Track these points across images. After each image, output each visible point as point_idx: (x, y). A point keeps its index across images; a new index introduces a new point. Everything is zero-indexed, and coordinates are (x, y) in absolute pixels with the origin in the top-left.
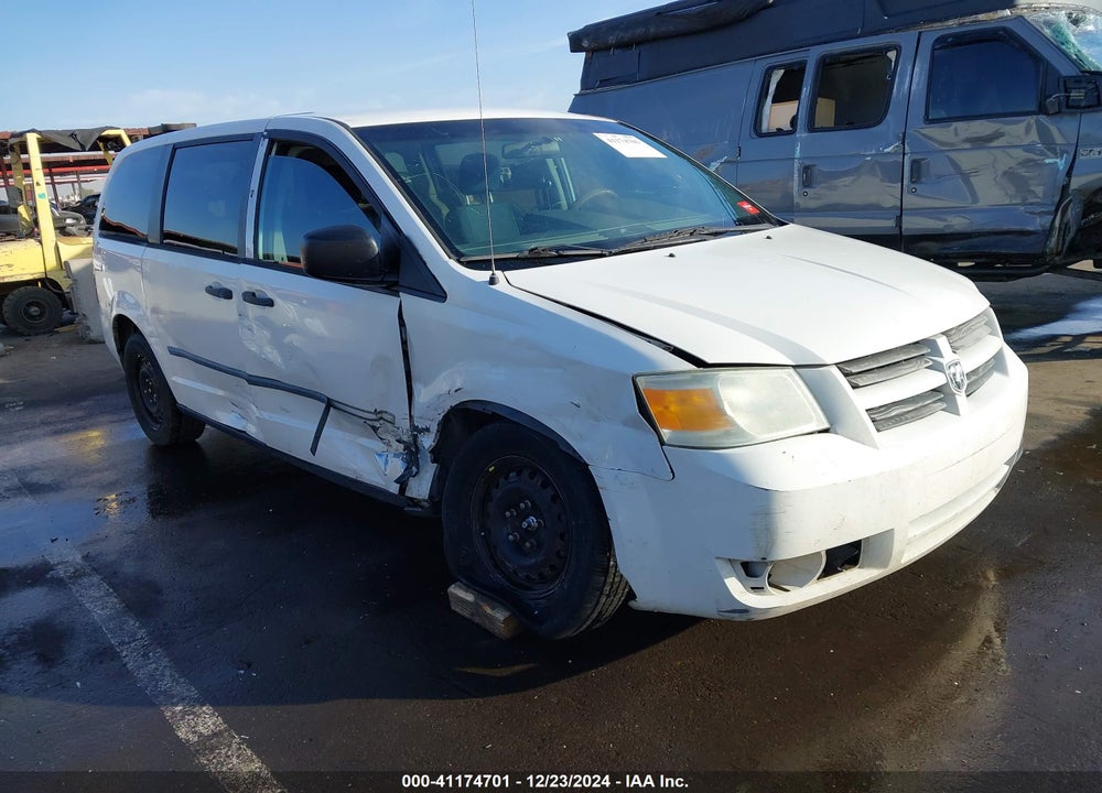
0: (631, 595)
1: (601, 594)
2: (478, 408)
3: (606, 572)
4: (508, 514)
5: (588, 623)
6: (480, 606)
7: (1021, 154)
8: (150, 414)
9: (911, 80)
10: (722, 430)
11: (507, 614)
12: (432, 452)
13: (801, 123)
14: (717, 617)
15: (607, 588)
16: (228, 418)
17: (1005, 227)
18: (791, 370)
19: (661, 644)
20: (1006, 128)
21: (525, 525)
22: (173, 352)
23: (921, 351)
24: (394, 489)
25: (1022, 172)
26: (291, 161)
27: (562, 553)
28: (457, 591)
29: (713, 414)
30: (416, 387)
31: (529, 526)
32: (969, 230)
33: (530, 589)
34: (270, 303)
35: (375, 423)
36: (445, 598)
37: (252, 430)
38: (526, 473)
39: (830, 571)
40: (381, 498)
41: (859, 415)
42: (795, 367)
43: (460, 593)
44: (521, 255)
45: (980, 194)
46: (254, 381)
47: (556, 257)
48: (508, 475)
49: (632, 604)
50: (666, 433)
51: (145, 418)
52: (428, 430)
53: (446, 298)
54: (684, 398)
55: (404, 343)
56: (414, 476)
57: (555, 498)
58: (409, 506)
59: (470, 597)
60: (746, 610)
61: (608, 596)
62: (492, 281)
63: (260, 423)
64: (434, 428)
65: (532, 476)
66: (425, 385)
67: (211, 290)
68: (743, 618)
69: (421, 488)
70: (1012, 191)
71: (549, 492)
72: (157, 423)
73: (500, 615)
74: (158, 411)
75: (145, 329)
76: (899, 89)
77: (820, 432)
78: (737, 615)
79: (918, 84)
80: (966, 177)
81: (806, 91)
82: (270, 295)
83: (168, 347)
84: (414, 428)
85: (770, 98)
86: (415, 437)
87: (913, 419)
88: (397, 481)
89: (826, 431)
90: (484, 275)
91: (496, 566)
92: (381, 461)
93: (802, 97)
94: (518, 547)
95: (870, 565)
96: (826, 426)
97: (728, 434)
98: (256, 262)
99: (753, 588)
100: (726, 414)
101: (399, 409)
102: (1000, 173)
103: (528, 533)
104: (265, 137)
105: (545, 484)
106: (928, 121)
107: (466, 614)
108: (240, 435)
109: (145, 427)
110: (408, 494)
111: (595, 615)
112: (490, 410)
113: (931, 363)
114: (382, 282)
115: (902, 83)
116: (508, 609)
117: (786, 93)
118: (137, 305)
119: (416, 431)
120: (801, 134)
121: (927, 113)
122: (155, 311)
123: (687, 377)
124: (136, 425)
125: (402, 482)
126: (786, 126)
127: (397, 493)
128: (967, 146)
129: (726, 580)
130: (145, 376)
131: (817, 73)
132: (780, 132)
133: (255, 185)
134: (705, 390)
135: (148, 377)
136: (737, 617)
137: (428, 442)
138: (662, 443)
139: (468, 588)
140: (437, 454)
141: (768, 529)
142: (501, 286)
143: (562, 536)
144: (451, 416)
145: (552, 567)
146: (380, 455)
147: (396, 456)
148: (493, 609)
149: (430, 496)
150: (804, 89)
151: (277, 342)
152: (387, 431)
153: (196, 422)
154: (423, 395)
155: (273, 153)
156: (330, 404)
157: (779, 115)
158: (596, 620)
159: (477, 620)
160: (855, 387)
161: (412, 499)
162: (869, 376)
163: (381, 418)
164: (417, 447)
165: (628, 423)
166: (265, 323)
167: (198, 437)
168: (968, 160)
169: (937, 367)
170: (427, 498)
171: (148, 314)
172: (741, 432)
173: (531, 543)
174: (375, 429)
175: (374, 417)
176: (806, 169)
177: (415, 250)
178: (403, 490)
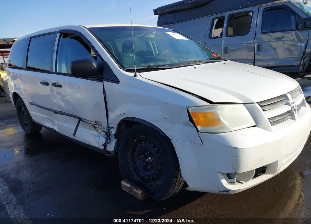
0: (186, 185)
1: (175, 185)
2: (131, 120)
3: (177, 178)
4: (141, 156)
5: (170, 195)
6: (132, 189)
7: (290, 43)
8: (25, 124)
9: (257, 21)
10: (220, 126)
11: (142, 192)
12: (115, 135)
13: (224, 34)
14: (218, 193)
15: (177, 183)
16: (48, 125)
17: (286, 64)
18: (242, 105)
19: (195, 201)
20: (286, 35)
21: (147, 160)
22: (31, 104)
23: (283, 99)
24: (102, 148)
25: (291, 47)
26: (68, 40)
27: (161, 170)
28: (124, 183)
29: (216, 121)
30: (109, 113)
31: (149, 160)
32: (275, 65)
33: (150, 183)
34: (60, 86)
35: (96, 125)
36: (120, 186)
37: (56, 128)
38: (147, 142)
39: (256, 176)
40: (98, 151)
41: (266, 120)
42: (244, 104)
43: (125, 184)
44: (145, 68)
45: (279, 55)
46: (56, 112)
47: (156, 69)
48: (141, 143)
49: (187, 189)
50: (199, 128)
51: (23, 125)
52: (113, 128)
53: (119, 82)
54: (205, 115)
55: (105, 98)
56: (109, 143)
57: (158, 151)
58: (107, 153)
59: (128, 186)
60: (228, 191)
61: (178, 186)
62: (135, 76)
63: (58, 126)
64: (116, 127)
65: (150, 143)
66: (113, 112)
67: (42, 83)
68: (227, 193)
69: (111, 147)
70: (288, 53)
71: (156, 149)
72: (27, 126)
73: (139, 192)
74: (27, 123)
75: (22, 97)
76: (253, 24)
77: (252, 127)
78: (225, 192)
79: (259, 22)
80: (275, 49)
81: (225, 25)
82: (61, 84)
83: (30, 102)
84: (109, 127)
85: (214, 27)
86: (109, 130)
87: (282, 122)
88: (103, 145)
89: (255, 126)
90: (132, 74)
91: (137, 174)
92: (97, 138)
93: (224, 26)
94: (145, 168)
95: (270, 173)
96: (255, 124)
97: (221, 128)
98: (56, 73)
99: (230, 183)
100: (221, 121)
101: (103, 121)
102: (285, 48)
103: (149, 163)
104: (59, 32)
105: (154, 146)
106: (262, 33)
107: (127, 191)
108: (52, 130)
109: (23, 128)
110: (107, 149)
111: (173, 192)
112: (135, 120)
113: (286, 103)
114: (97, 77)
115: (254, 22)
116: (142, 190)
117: (219, 25)
118: (19, 89)
119: (109, 128)
120: (224, 38)
121: (262, 31)
122: (25, 91)
123: (206, 107)
124: (20, 127)
125: (105, 145)
126: (219, 36)
127: (103, 149)
128: (274, 40)
129: (221, 180)
130: (23, 112)
131: (228, 20)
132: (217, 37)
133: (56, 48)
134: (213, 112)
135: (24, 112)
136: (225, 193)
137: (113, 132)
138: (198, 131)
139: (128, 182)
140: (116, 135)
141: (237, 162)
142: (138, 77)
143: (161, 165)
144: (121, 122)
145: (157, 175)
146: (97, 136)
147: (103, 136)
148: (137, 190)
149: (114, 150)
150: (225, 24)
151: (63, 99)
152: (99, 128)
153: (40, 126)
154: (112, 116)
155: (62, 37)
156: (80, 119)
157: (217, 32)
158: (174, 194)
159: (131, 193)
160: (264, 110)
161: (108, 151)
162: (268, 107)
163: (98, 124)
164: (110, 134)
165: (185, 124)
166: (59, 93)
167: (40, 131)
168: (274, 44)
169: (288, 104)
170: (113, 151)
171: (23, 91)
172: (226, 127)
173: (150, 167)
174: (95, 128)
175: (95, 123)
176: (226, 48)
177: (108, 66)
178: (105, 148)
